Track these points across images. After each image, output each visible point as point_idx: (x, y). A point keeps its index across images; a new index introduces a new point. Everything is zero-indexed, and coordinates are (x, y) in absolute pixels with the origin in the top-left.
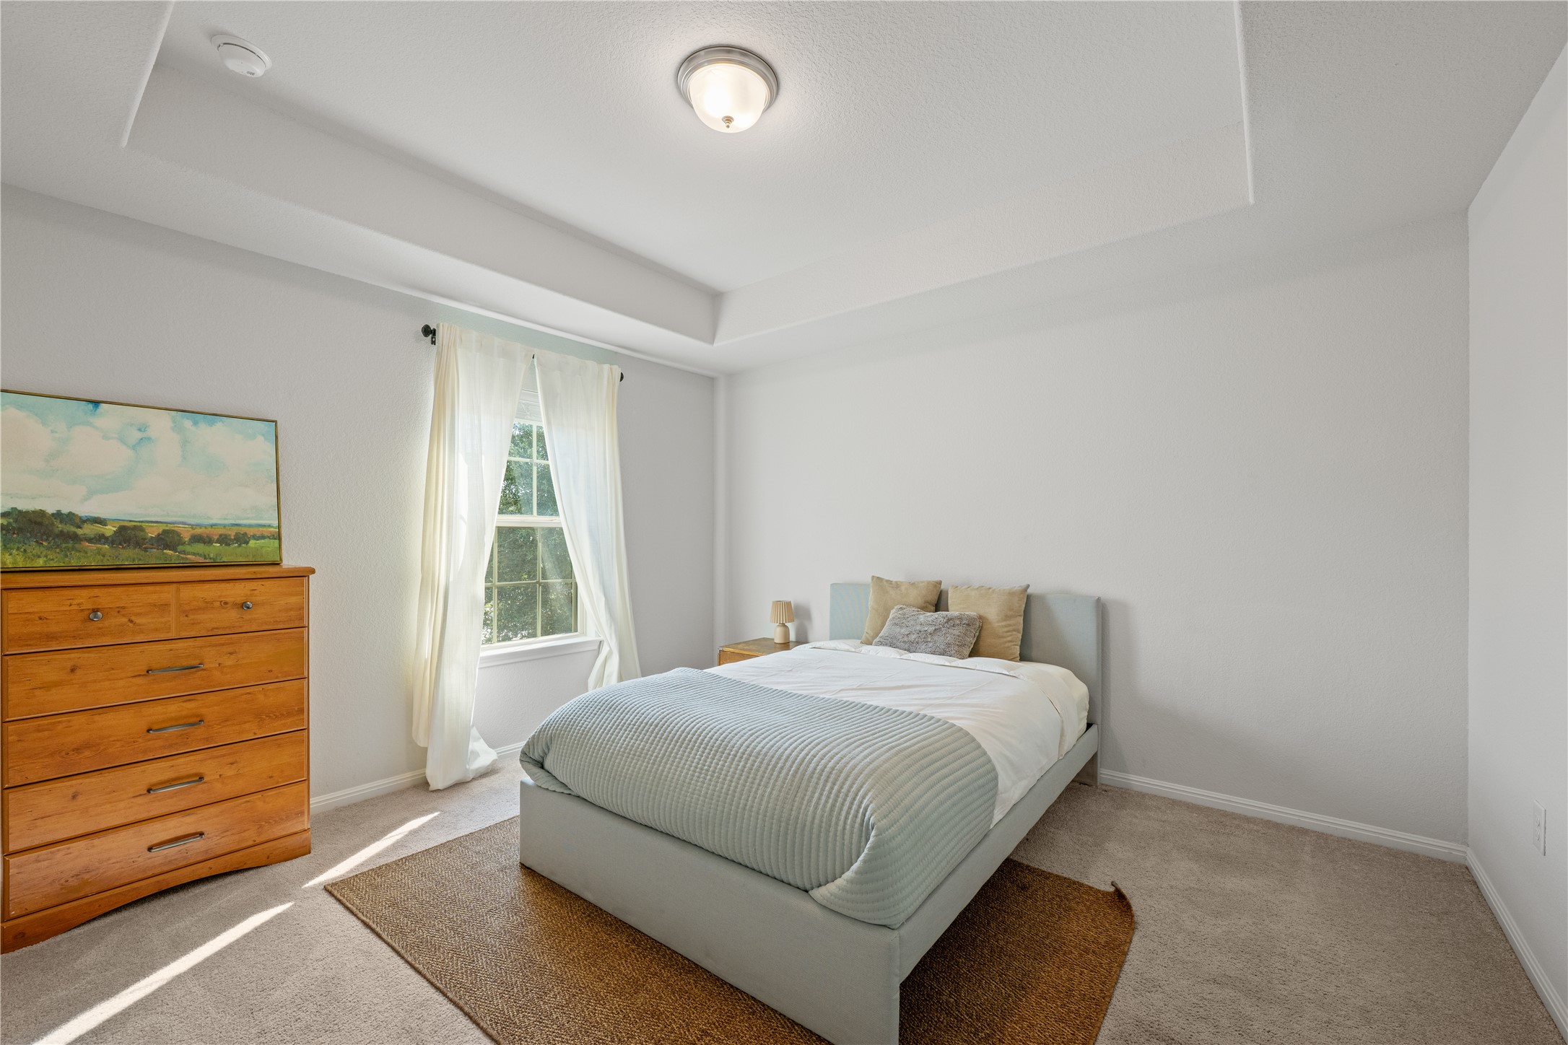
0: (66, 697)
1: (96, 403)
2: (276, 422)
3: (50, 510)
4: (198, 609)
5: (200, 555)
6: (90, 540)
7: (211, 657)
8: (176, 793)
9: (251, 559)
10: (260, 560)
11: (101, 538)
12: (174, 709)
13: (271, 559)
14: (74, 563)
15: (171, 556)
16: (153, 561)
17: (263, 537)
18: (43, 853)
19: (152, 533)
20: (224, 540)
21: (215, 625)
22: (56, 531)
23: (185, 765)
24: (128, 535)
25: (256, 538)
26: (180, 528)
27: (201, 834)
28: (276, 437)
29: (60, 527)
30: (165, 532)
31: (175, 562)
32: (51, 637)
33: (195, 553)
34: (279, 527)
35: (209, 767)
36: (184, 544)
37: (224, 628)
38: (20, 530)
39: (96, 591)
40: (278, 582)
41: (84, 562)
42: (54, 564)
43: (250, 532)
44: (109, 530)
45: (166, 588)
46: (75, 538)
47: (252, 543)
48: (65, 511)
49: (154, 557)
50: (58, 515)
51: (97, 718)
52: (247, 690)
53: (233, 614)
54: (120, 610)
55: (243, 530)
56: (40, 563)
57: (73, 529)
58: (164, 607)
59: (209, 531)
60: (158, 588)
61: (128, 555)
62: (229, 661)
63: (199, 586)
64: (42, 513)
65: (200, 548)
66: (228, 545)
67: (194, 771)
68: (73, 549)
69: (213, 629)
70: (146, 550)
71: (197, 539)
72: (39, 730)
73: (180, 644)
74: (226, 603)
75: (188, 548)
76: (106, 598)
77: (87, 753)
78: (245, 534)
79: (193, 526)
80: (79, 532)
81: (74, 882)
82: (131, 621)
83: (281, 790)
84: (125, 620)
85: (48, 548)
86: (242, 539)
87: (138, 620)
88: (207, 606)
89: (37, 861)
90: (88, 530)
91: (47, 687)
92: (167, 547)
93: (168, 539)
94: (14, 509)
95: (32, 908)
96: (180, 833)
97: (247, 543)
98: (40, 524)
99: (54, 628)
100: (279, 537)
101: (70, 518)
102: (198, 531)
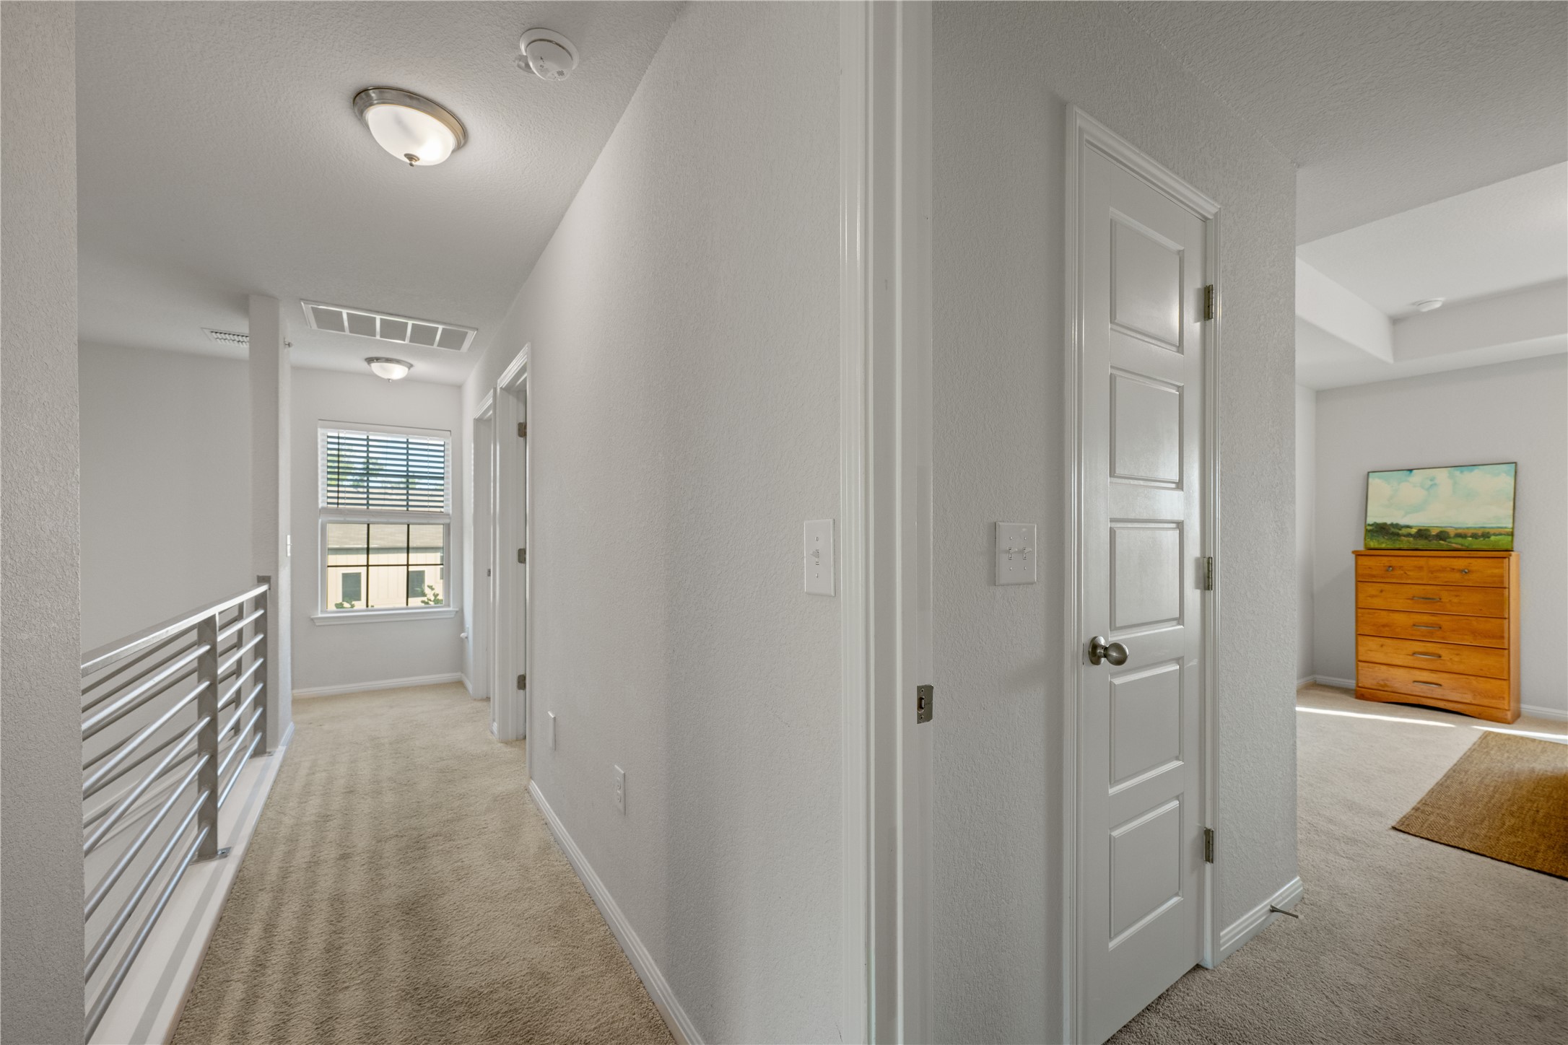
0: (1378, 602)
1: (1411, 470)
2: (1516, 463)
3: (1389, 522)
4: (1438, 571)
5: (1460, 544)
6: (1404, 536)
7: (1445, 596)
8: (1427, 660)
9: (1490, 547)
10: (1497, 548)
11: (1409, 535)
12: (1426, 618)
13: (1505, 548)
14: (1397, 546)
15: (1443, 545)
16: (1433, 547)
17: (1500, 534)
18: (1371, 665)
19: (1434, 533)
20: (1474, 536)
21: (1446, 580)
22: (1391, 532)
23: (1431, 647)
24: (1422, 534)
25: (1495, 535)
26: (1448, 530)
27: (1440, 685)
28: (1516, 472)
29: (1393, 530)
30: (1441, 532)
31: (1445, 548)
32: (1374, 576)
33: (1456, 543)
34: (1513, 528)
35: (1445, 653)
36: (1450, 538)
37: (1452, 582)
38: (1377, 531)
39: (1390, 558)
40: (1487, 560)
41: (1401, 546)
42: (1389, 547)
43: (1492, 531)
44: (1414, 531)
45: (1421, 559)
46: (1398, 535)
47: (1493, 538)
48: (1395, 522)
49: (1434, 544)
50: (1392, 525)
51: (1391, 614)
52: (1466, 617)
53: (1457, 576)
54: (1401, 567)
55: (1487, 530)
56: (1383, 546)
57: (1397, 531)
58: (1420, 568)
59: (1466, 531)
60: (1418, 559)
61: (1421, 543)
62: (1456, 600)
63: (1438, 559)
64: (1385, 524)
65: (1460, 540)
66: (1476, 538)
67: (1437, 652)
68: (1397, 540)
69: (1446, 582)
70: (1430, 541)
71: (1458, 535)
72: (1369, 613)
73: (1428, 587)
74: (1454, 569)
75: (1453, 540)
76: (1394, 561)
77: (1387, 629)
78: (1488, 533)
79: (1456, 529)
80: (1400, 532)
81: (1382, 683)
82: (1405, 573)
83: (1489, 680)
84: (1402, 572)
85: (1387, 539)
86: (1486, 535)
87: (1409, 573)
88: (1443, 569)
89: (1368, 668)
90: (1404, 531)
91: (1372, 596)
92: (1441, 539)
93: (1442, 535)
94: (1375, 523)
95: (1366, 686)
96: (1429, 680)
97: (1489, 537)
98: (1384, 529)
99: (1374, 573)
100: (1512, 534)
101: (1397, 526)
102: (1459, 531)
